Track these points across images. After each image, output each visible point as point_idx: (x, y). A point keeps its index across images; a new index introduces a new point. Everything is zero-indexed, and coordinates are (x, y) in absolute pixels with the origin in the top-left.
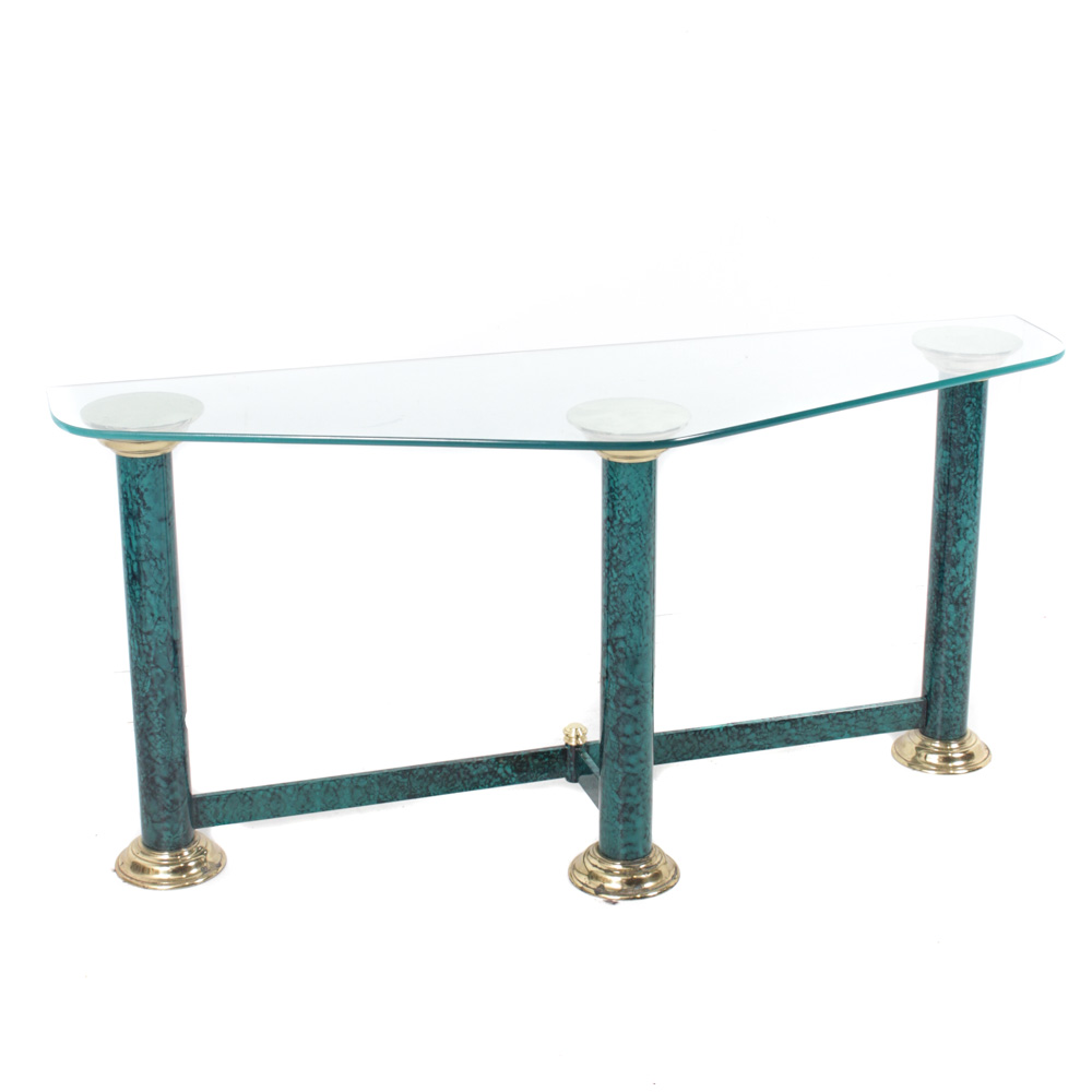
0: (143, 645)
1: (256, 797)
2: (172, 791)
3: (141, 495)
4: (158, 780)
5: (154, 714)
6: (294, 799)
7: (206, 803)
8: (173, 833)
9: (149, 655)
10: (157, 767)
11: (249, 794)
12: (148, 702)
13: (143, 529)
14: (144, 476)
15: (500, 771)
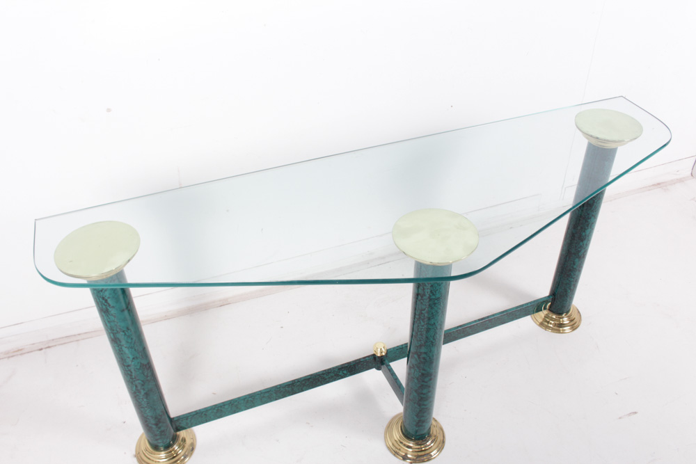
2: (160, 427)
3: (106, 301)
7: (181, 421)
15: (341, 373)
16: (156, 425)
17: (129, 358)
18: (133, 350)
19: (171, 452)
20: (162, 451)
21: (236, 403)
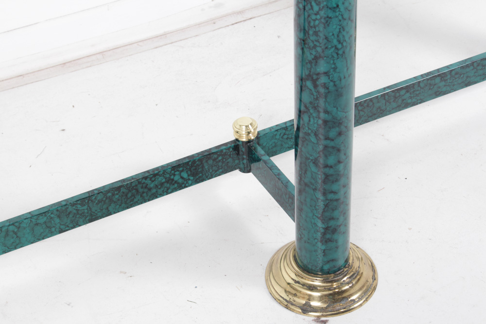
15: (177, 178)
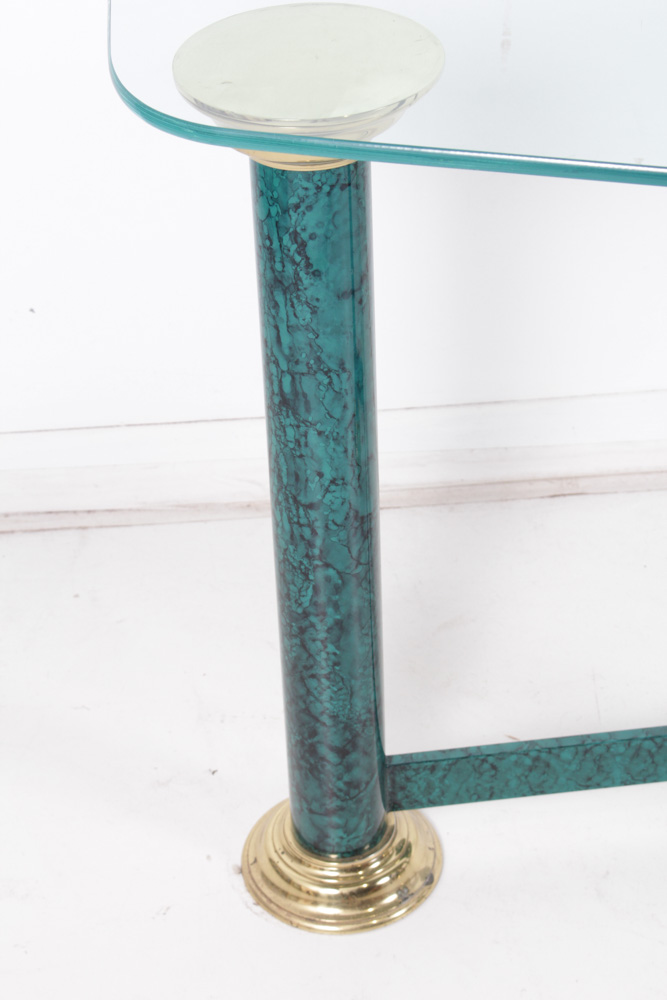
0: (301, 525)
1: (502, 765)
2: (349, 768)
3: (303, 245)
4: (324, 751)
5: (319, 644)
6: (573, 767)
7: (410, 773)
8: (348, 832)
9: (310, 545)
10: (321, 729)
11: (491, 759)
12: (307, 623)
13: (305, 314)
14: (310, 208)
16: (342, 752)
17: (320, 475)
18: (340, 449)
19: (355, 869)
20: (331, 861)
21: (599, 750)
